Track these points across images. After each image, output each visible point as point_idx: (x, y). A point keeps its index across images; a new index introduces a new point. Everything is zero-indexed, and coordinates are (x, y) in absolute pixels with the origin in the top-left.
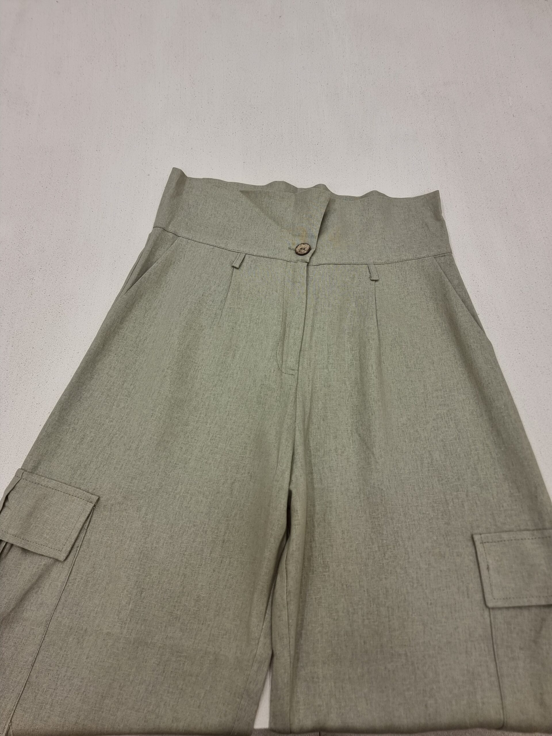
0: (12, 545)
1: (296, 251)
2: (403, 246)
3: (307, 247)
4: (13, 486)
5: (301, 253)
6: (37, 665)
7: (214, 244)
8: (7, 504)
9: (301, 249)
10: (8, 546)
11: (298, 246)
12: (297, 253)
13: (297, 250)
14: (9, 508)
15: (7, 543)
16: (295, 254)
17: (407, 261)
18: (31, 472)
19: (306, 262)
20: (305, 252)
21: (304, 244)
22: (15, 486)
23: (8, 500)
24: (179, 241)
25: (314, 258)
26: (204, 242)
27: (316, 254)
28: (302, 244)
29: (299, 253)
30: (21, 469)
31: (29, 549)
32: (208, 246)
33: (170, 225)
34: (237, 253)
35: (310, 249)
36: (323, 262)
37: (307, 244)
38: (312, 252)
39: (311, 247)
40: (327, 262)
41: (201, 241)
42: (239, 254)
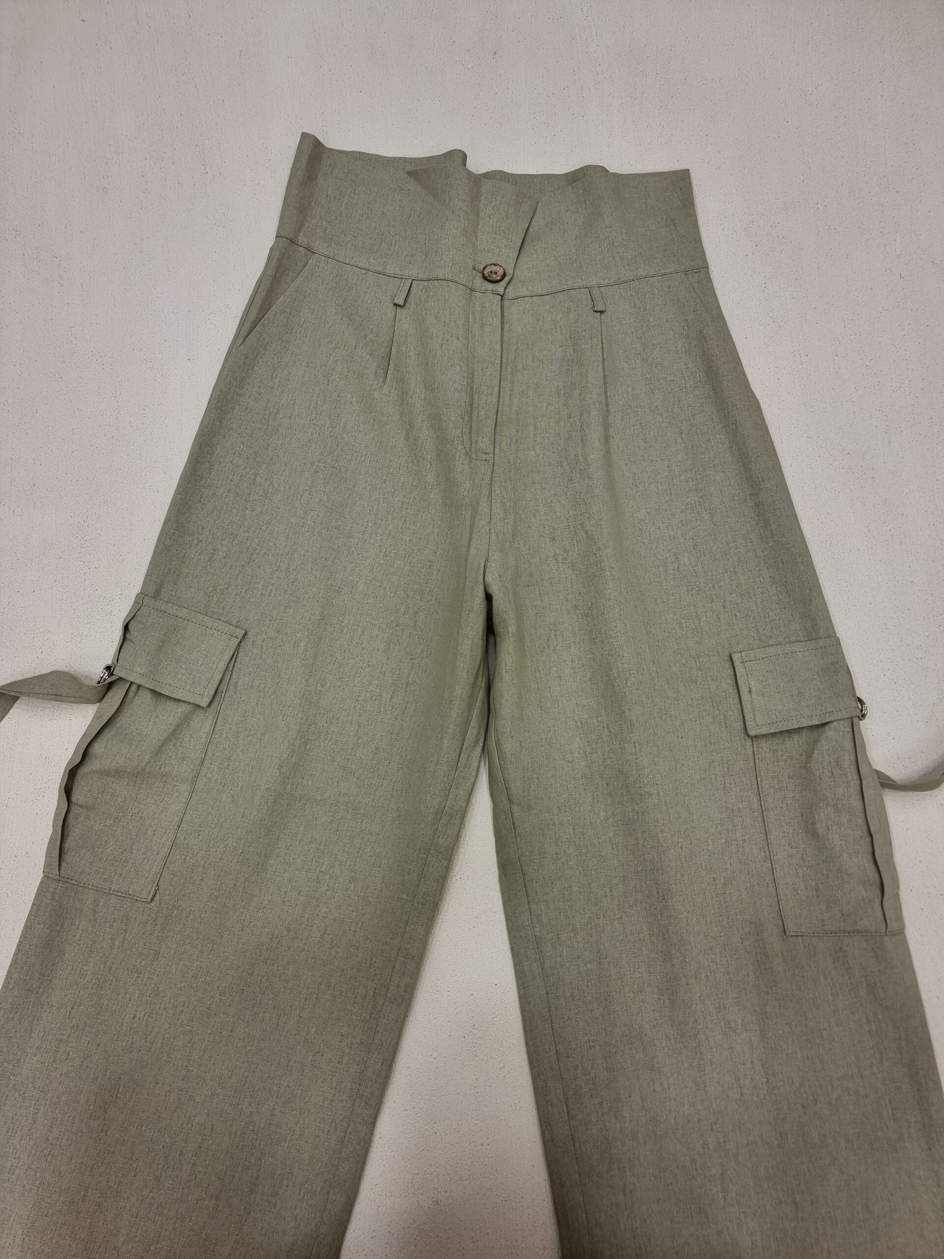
0: (139, 686)
1: (483, 275)
2: (640, 254)
3: (501, 273)
4: (133, 615)
5: (491, 279)
6: (184, 825)
7: (367, 266)
8: (128, 636)
9: (491, 272)
10: (134, 688)
11: (486, 266)
12: (485, 278)
13: (486, 272)
14: (132, 642)
15: (132, 683)
16: (483, 280)
17: (647, 279)
18: (154, 597)
19: (499, 294)
20: (499, 278)
21: (495, 265)
22: (135, 615)
23: (129, 631)
24: (315, 260)
25: (510, 287)
26: (352, 263)
27: (513, 282)
28: (492, 264)
29: (489, 278)
30: (141, 593)
31: (161, 692)
32: (358, 269)
33: (301, 234)
34: (400, 280)
35: (504, 275)
36: (523, 294)
37: (501, 266)
38: (507, 279)
39: (506, 272)
40: (529, 293)
41: (347, 261)
42: (403, 280)
